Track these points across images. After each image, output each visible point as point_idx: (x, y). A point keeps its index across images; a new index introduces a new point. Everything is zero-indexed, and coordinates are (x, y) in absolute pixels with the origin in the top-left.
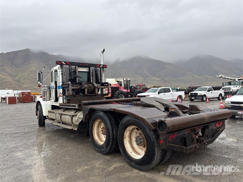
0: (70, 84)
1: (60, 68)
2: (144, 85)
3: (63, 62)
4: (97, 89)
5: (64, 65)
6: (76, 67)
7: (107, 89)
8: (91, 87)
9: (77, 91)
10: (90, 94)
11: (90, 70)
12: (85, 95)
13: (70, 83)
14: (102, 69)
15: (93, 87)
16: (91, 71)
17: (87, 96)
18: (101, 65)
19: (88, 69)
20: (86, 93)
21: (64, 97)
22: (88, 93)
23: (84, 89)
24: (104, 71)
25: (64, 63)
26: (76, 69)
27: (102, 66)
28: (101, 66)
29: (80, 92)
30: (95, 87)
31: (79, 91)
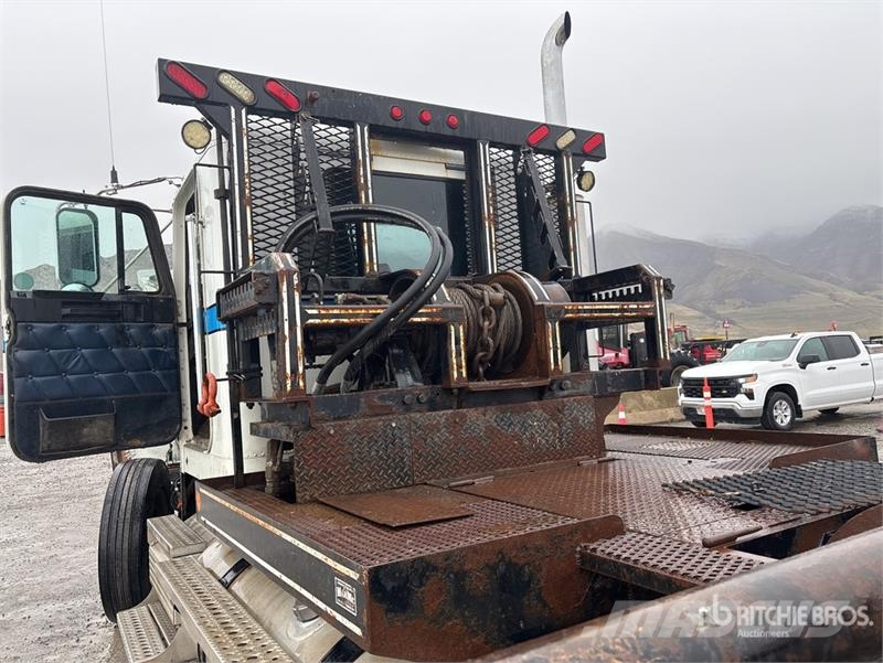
0: (289, 274)
1: (199, 134)
2: (683, 329)
3: (225, 80)
4: (553, 333)
5: (240, 103)
6: (353, 134)
7: (639, 327)
8: (498, 306)
9: (369, 348)
10: (489, 375)
11: (472, 165)
12: (449, 391)
13: (284, 261)
14: (568, 164)
15: (511, 314)
16: (485, 178)
17: (463, 397)
18: (564, 130)
19: (458, 155)
20: (458, 369)
21: (248, 416)
22: (472, 375)
23: (439, 331)
24: (586, 181)
25: (245, 93)
26: (353, 155)
27: (570, 137)
28: (562, 143)
29: (401, 364)
30: (532, 314)
31: (383, 349)
